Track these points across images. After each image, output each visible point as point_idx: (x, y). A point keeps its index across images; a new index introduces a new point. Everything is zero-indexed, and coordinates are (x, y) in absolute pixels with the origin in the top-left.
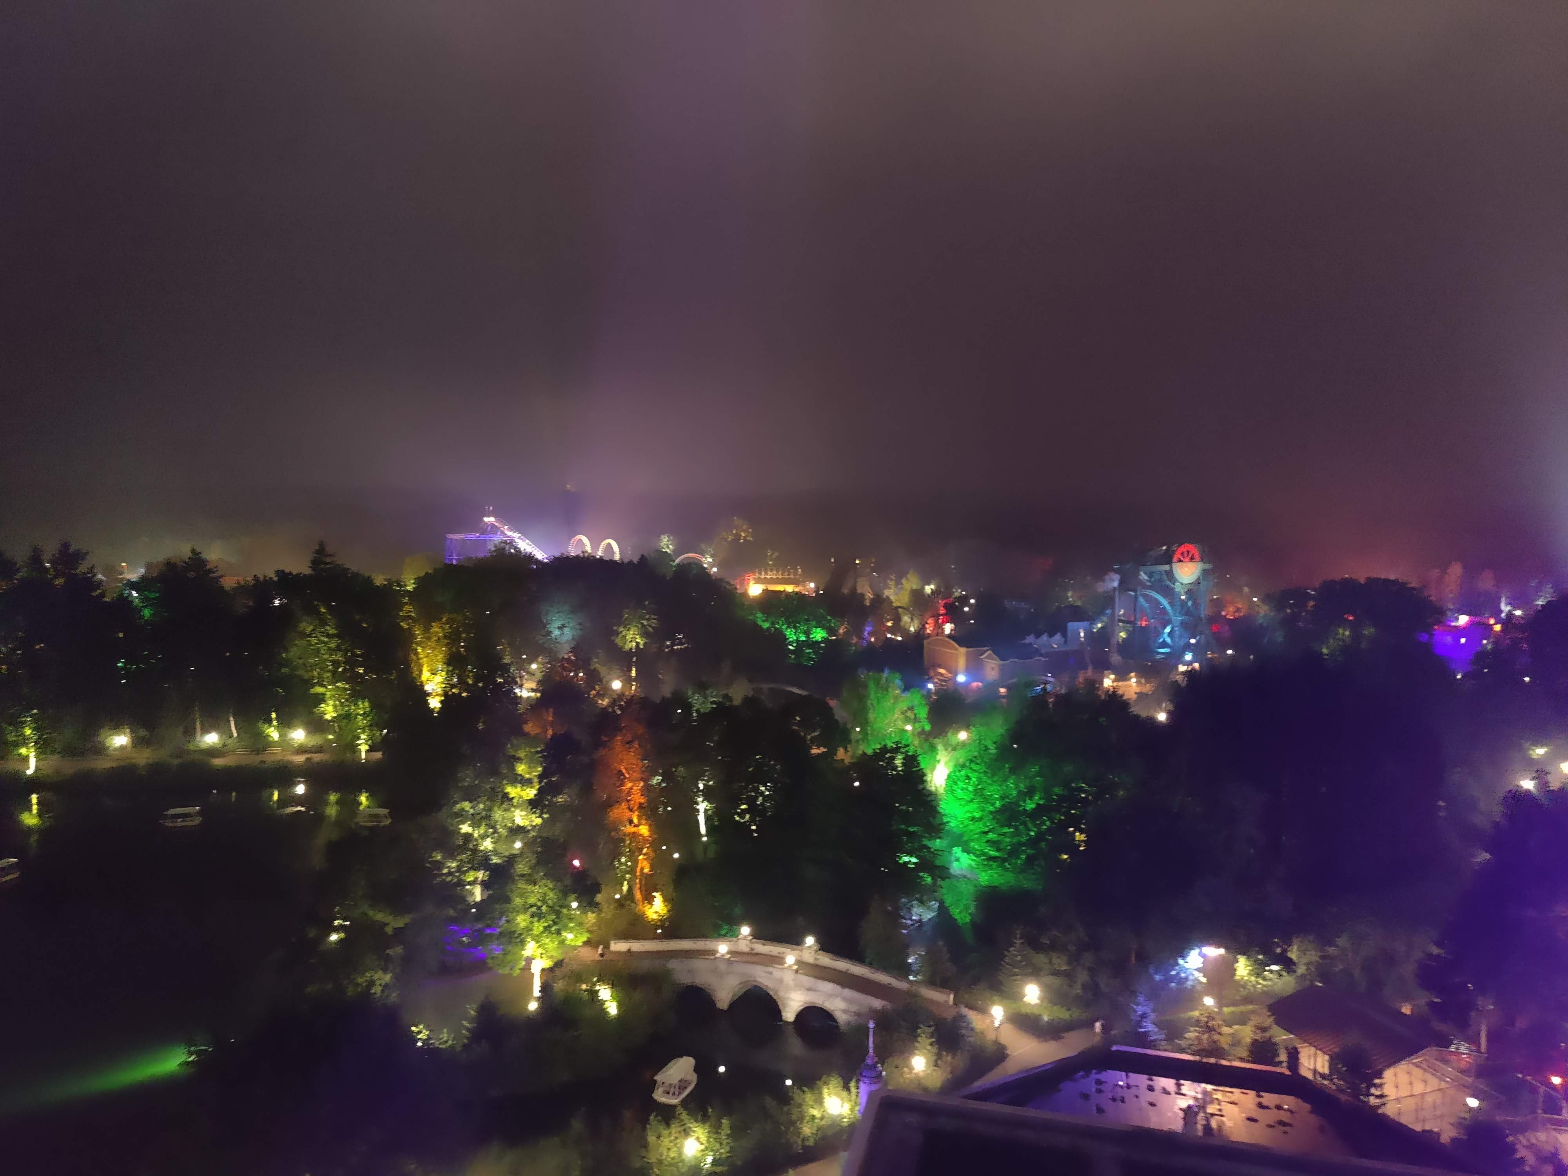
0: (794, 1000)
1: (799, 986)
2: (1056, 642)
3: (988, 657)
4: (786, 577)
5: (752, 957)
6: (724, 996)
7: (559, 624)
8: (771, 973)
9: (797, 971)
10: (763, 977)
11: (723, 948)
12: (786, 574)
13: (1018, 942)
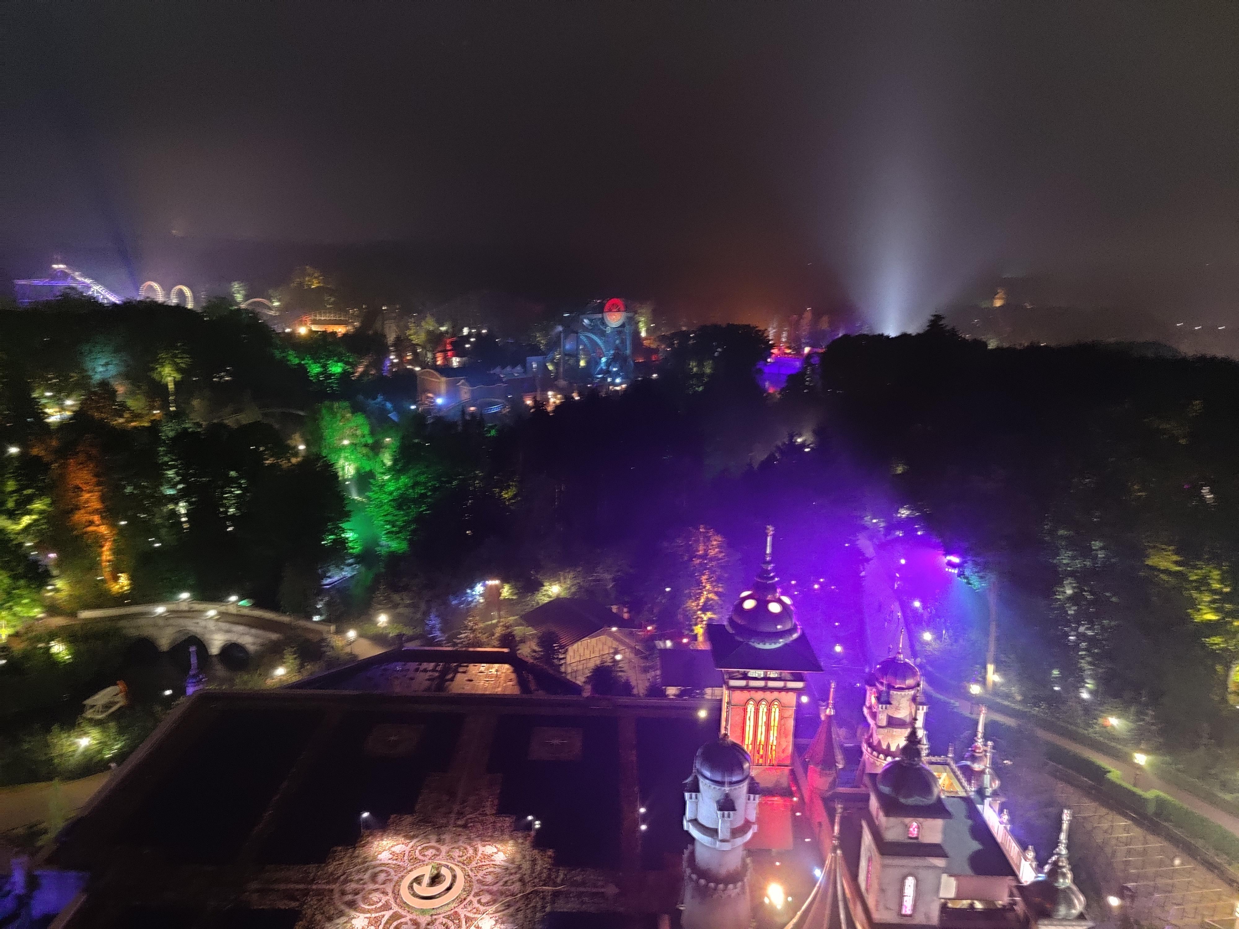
0: (216, 640)
1: (220, 630)
2: (517, 372)
3: (463, 384)
4: (337, 318)
5: (191, 613)
6: (165, 641)
7: (103, 362)
8: (198, 623)
9: (217, 620)
10: (193, 626)
11: (160, 610)
12: (337, 316)
13: (382, 587)
